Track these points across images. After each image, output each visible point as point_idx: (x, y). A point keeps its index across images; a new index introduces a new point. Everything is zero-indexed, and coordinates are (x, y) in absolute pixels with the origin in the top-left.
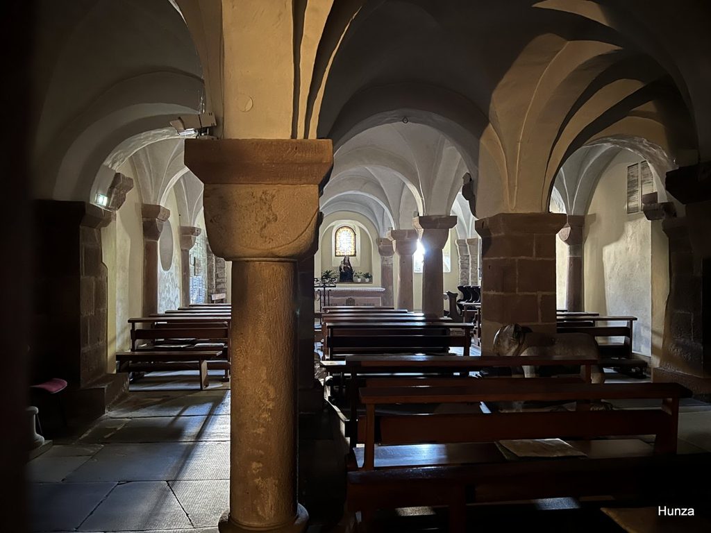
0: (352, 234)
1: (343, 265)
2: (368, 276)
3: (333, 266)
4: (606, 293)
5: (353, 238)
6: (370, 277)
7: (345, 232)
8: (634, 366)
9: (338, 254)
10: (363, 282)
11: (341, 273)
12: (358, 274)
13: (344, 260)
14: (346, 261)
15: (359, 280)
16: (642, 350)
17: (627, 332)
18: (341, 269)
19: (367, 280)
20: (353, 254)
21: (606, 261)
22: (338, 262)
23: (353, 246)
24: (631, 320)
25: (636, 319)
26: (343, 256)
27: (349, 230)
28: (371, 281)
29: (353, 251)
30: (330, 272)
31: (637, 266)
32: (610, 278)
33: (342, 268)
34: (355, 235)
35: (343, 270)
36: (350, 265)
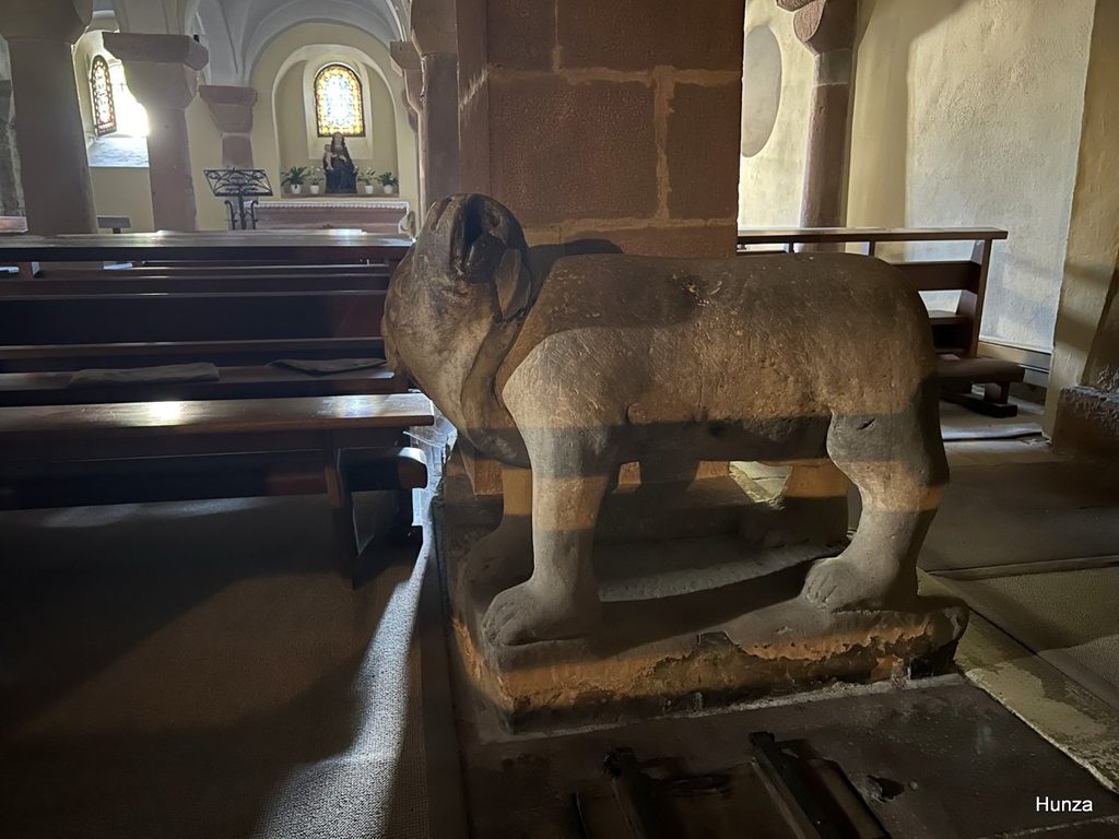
0: (354, 83)
1: (330, 155)
2: (390, 180)
3: (311, 157)
4: (909, 174)
5: (356, 93)
6: (395, 182)
7: (336, 79)
8: (981, 378)
9: (324, 131)
10: (379, 194)
11: (328, 173)
12: (366, 177)
13: (333, 142)
14: (338, 146)
15: (369, 189)
16: (1000, 331)
17: (970, 277)
18: (326, 165)
19: (388, 189)
20: (358, 130)
21: (916, 80)
22: (318, 150)
23: (358, 113)
24: (989, 237)
25: (1003, 235)
26: (330, 135)
27: (345, 74)
28: (396, 192)
29: (359, 123)
30: (301, 170)
31: (1014, 76)
32: (924, 130)
33: (328, 161)
34: (361, 86)
35: (330, 167)
36: (347, 155)
